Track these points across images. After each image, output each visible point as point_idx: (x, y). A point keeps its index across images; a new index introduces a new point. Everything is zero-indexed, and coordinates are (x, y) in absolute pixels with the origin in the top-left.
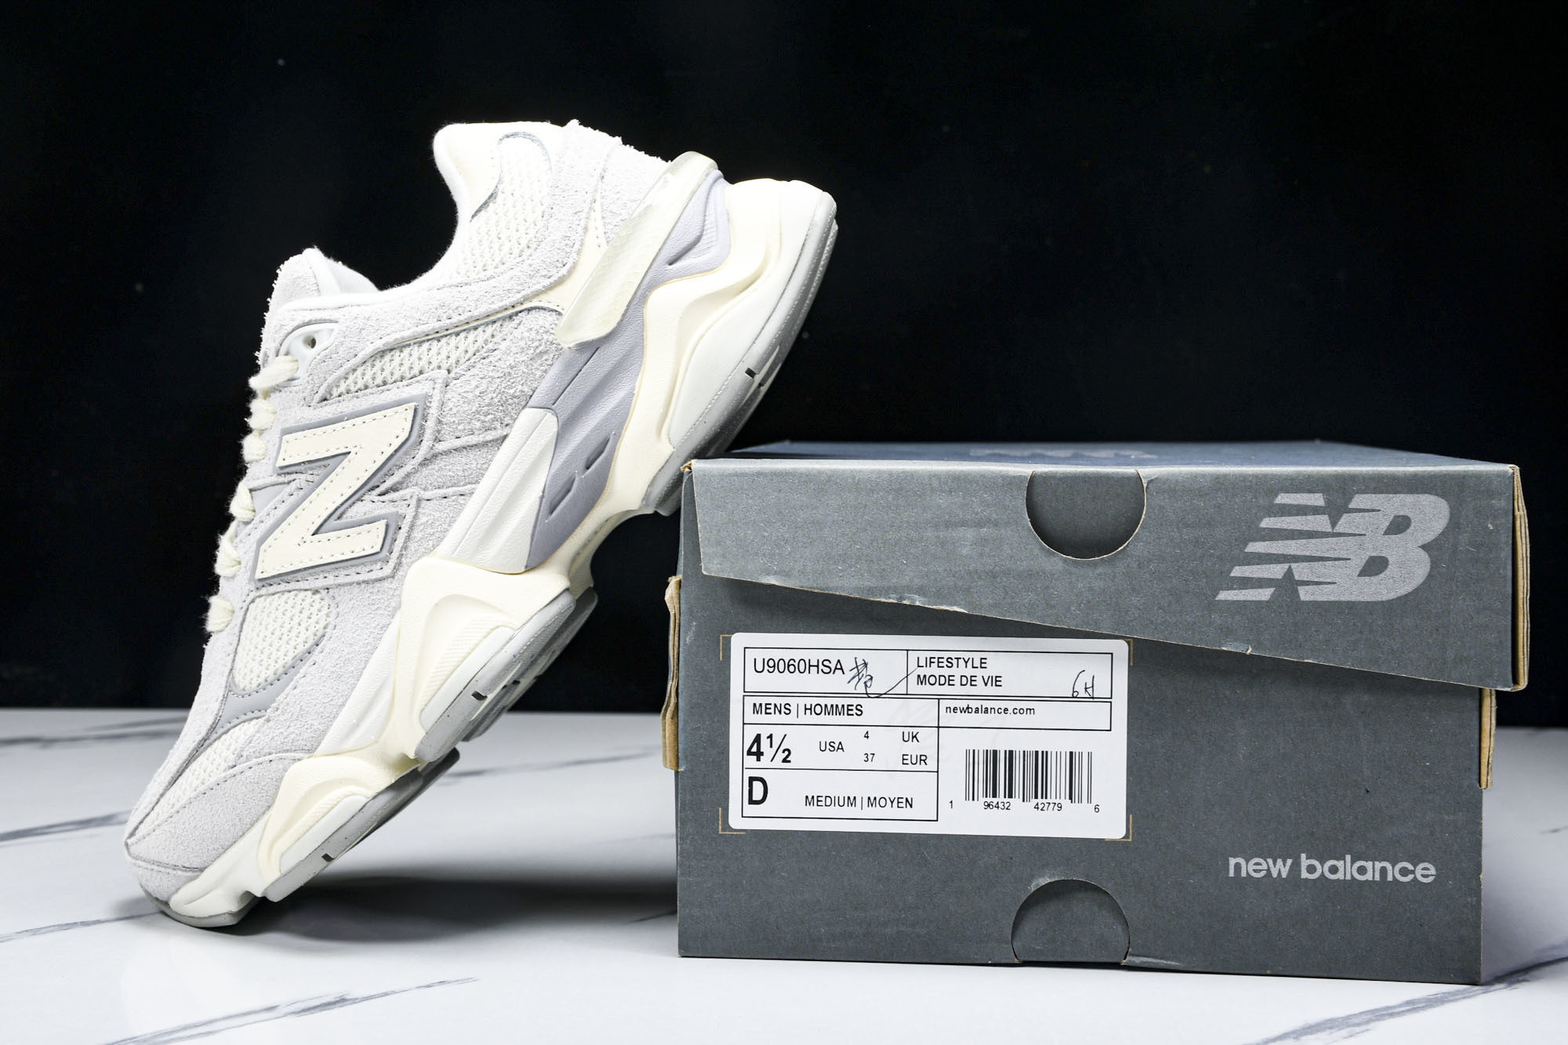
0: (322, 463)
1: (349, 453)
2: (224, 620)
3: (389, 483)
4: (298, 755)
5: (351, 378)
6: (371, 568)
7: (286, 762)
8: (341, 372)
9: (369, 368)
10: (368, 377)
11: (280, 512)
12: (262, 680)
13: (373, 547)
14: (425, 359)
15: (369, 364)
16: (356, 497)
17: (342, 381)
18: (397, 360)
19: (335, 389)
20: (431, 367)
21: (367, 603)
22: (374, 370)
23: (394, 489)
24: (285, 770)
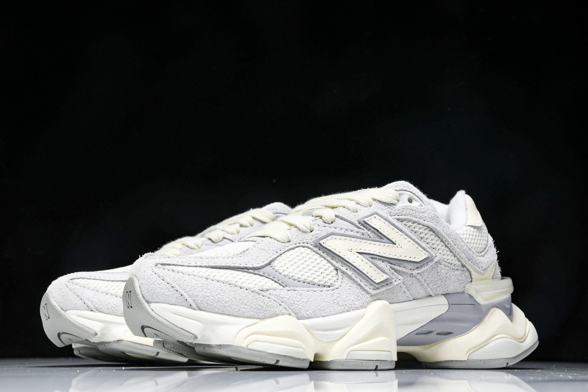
0: (382, 236)
1: (395, 244)
2: (285, 240)
3: (397, 268)
4: (293, 314)
5: (415, 225)
6: (367, 285)
7: (286, 312)
8: (413, 219)
9: (423, 229)
10: (421, 230)
11: (347, 233)
12: (291, 275)
13: (375, 279)
14: (439, 247)
15: (425, 227)
16: (384, 259)
17: (411, 222)
18: (432, 237)
19: (406, 221)
20: (438, 251)
21: (356, 293)
22: (424, 231)
23: (396, 271)
24: (283, 314)
